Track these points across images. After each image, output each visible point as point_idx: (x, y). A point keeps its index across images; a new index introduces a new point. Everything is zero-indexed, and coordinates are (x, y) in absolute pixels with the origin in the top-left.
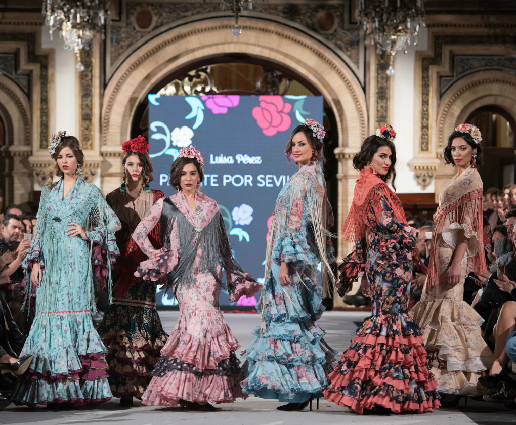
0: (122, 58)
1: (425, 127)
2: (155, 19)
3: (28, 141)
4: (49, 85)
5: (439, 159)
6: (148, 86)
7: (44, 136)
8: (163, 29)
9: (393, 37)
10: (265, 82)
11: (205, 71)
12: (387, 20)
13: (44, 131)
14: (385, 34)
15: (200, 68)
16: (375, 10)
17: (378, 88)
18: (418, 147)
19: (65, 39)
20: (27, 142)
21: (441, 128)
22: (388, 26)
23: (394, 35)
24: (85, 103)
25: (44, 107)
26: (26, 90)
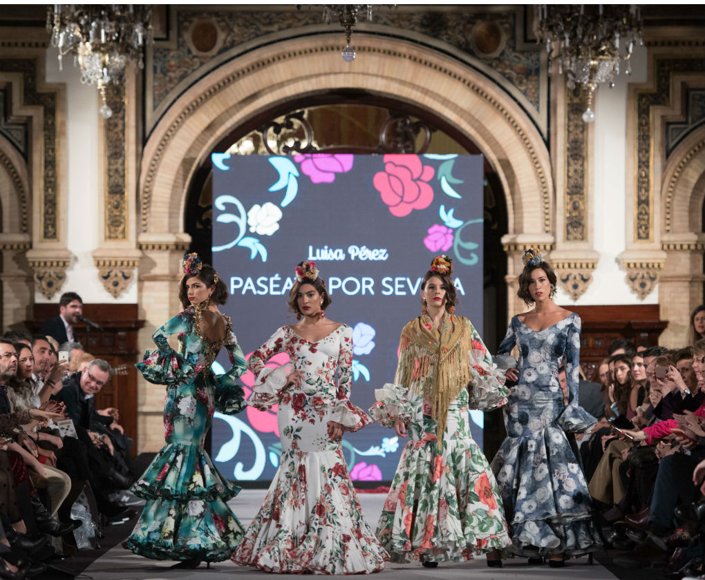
0: (171, 97)
1: (643, 202)
2: (222, 36)
3: (26, 227)
4: (57, 140)
5: (666, 251)
6: (211, 141)
7: (50, 219)
8: (235, 52)
9: (592, 63)
10: (393, 134)
11: (299, 116)
12: (583, 36)
13: (50, 211)
14: (580, 57)
15: (292, 113)
16: (564, 20)
17: (568, 142)
18: (632, 233)
19: (82, 68)
20: (24, 228)
21: (669, 203)
22: (584, 45)
23: (593, 59)
24: (113, 167)
25: (50, 174)
26: (22, 148)
